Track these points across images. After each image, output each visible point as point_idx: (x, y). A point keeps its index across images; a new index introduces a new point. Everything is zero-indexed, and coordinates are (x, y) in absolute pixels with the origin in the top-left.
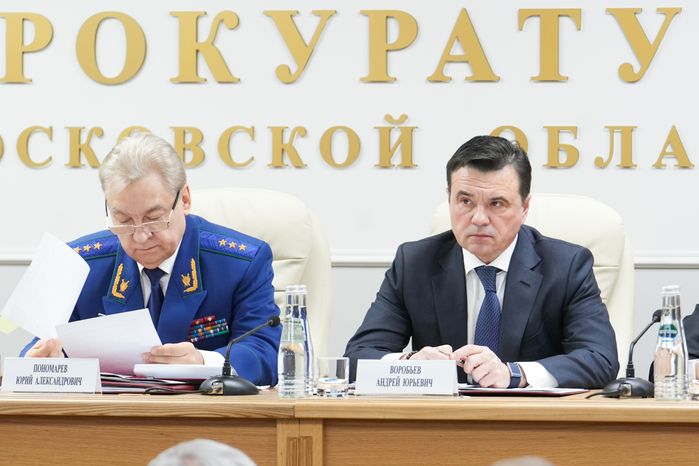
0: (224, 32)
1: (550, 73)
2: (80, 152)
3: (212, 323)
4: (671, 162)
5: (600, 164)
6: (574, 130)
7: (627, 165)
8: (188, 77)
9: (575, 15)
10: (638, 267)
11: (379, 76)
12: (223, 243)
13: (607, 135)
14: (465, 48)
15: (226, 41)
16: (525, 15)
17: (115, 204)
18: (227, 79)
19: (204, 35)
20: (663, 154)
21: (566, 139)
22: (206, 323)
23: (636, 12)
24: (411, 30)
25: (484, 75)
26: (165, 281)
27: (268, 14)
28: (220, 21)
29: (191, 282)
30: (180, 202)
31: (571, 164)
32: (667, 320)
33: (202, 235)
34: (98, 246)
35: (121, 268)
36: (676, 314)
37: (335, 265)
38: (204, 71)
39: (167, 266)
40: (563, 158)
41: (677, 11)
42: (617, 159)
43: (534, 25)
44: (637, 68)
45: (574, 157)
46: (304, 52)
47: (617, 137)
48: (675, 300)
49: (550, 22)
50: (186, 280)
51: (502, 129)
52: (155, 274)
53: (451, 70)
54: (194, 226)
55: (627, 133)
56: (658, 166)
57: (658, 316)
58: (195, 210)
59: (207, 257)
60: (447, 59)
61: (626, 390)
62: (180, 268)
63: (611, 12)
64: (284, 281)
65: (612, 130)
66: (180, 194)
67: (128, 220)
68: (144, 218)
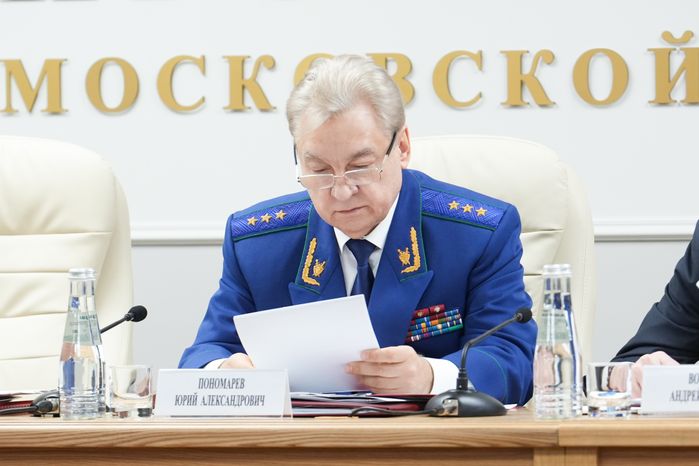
2: (244, 92)
3: (440, 316)
12: (454, 205)
17: (309, 146)
22: (432, 315)
26: (375, 258)
29: (411, 259)
30: (396, 149)
33: (424, 196)
34: (280, 215)
35: (313, 244)
37: (600, 240)
39: (378, 238)
50: (404, 257)
52: (360, 247)
54: (414, 186)
58: (412, 165)
59: (434, 225)
62: (396, 238)
64: (533, 257)
66: (396, 137)
67: (325, 168)
68: (350, 166)
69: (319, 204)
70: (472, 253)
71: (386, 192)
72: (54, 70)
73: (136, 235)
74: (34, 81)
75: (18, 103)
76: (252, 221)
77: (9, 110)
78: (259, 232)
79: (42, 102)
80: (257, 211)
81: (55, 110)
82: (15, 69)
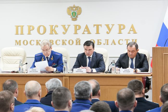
0: (56, 28)
1: (98, 33)
2: (38, 43)
3: (55, 64)
4: (113, 44)
5: (104, 44)
6: (101, 40)
7: (108, 44)
8: (51, 34)
9: (101, 25)
10: (109, 57)
11: (76, 33)
12: (56, 54)
13: (105, 41)
14: (87, 29)
15: (56, 29)
16: (94, 25)
17: (42, 48)
18: (56, 34)
19: (53, 28)
20: (112, 43)
21: (100, 41)
22: (54, 64)
23: (109, 25)
24: (80, 27)
25: (89, 33)
26: (49, 59)
27: (61, 25)
28: (55, 26)
29: (52, 59)
30: (51, 49)
31: (100, 44)
32: (113, 63)
33: (53, 53)
34: (40, 55)
35: (43, 57)
36: (114, 62)
37: (70, 57)
38: (53, 33)
39: (49, 57)
40: (99, 43)
41: (114, 25)
42: (106, 44)
43: (96, 26)
44: (109, 32)
45: (101, 43)
46: (66, 30)
47: (106, 41)
48: (114, 61)
49: (98, 26)
50: (51, 59)
51: (92, 40)
52: (47, 58)
53: (85, 32)
54: (52, 52)
55: (108, 40)
56: (112, 44)
57: (112, 63)
58: (52, 50)
60: (85, 31)
61: (108, 72)
62: (51, 57)
63: (105, 25)
64: (64, 59)
65: (106, 40)
66: (51, 47)
67: (44, 50)
68: (46, 50)
69: (43, 54)
70: (58, 58)
71: (50, 53)
72: (20, 41)
73: (27, 57)
74: (18, 42)
75: (16, 44)
76: (37, 55)
77: (16, 45)
78: (38, 56)
79: (19, 44)
80: (38, 54)
81: (20, 45)
82: (16, 41)
